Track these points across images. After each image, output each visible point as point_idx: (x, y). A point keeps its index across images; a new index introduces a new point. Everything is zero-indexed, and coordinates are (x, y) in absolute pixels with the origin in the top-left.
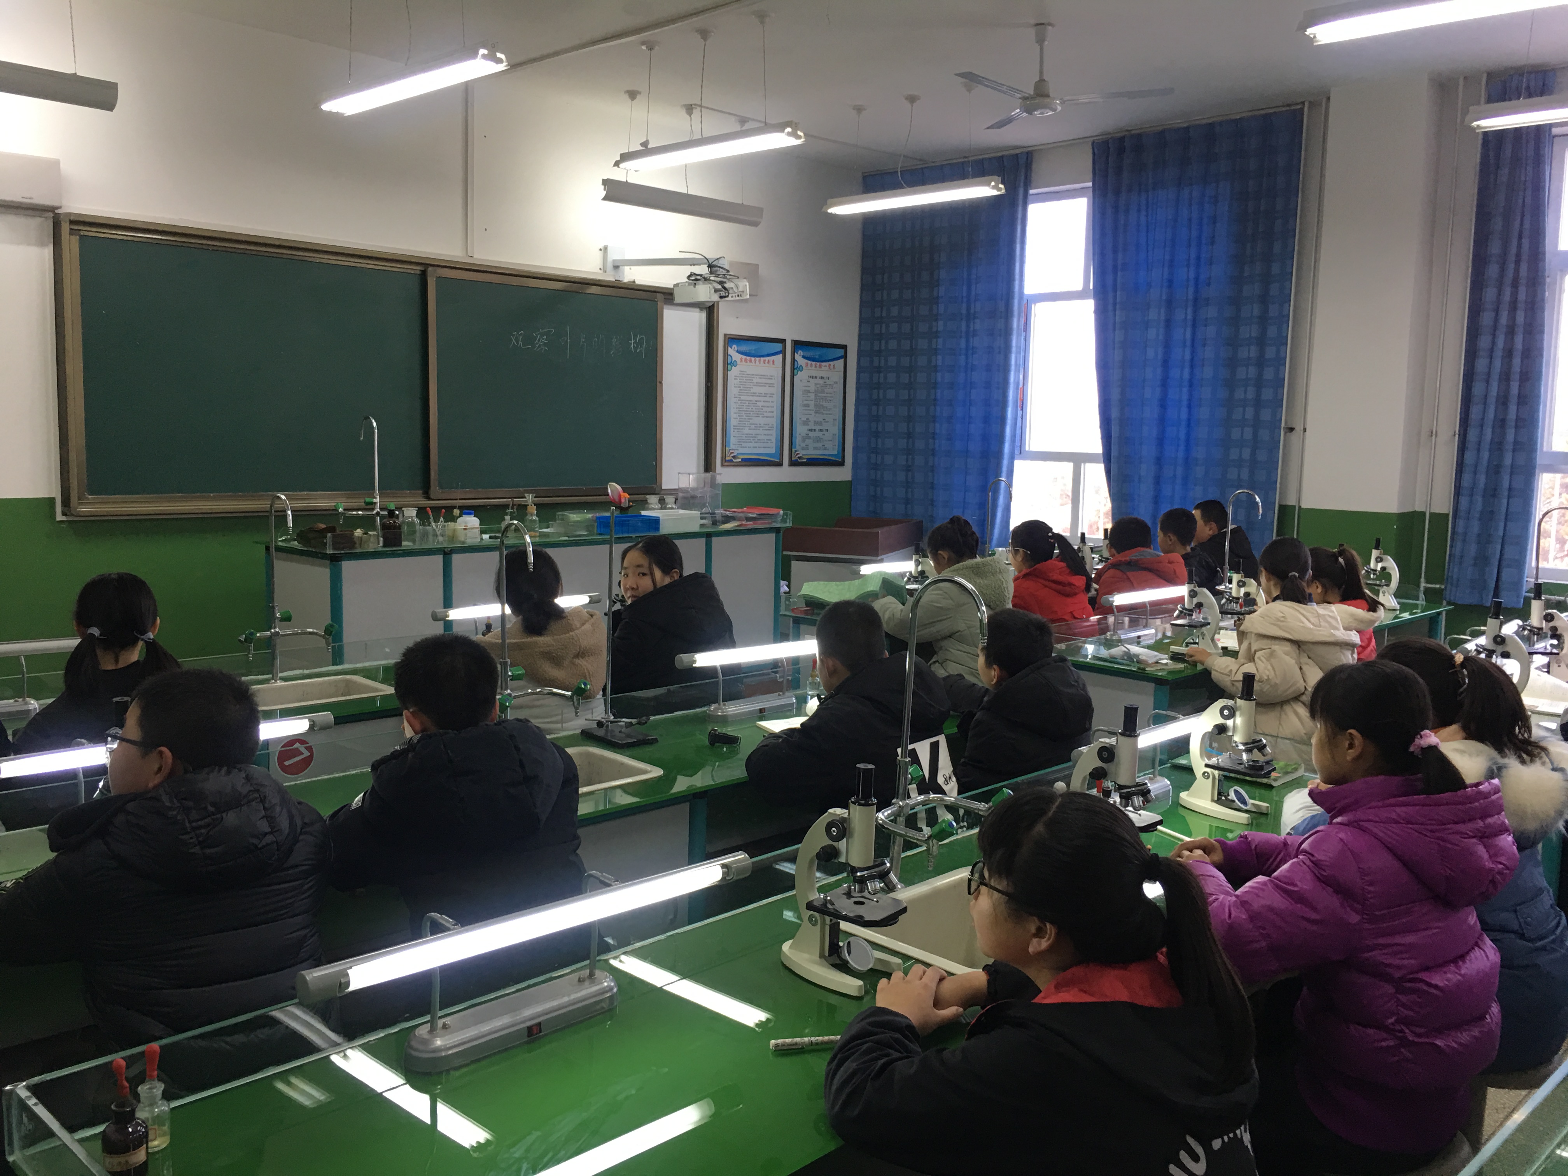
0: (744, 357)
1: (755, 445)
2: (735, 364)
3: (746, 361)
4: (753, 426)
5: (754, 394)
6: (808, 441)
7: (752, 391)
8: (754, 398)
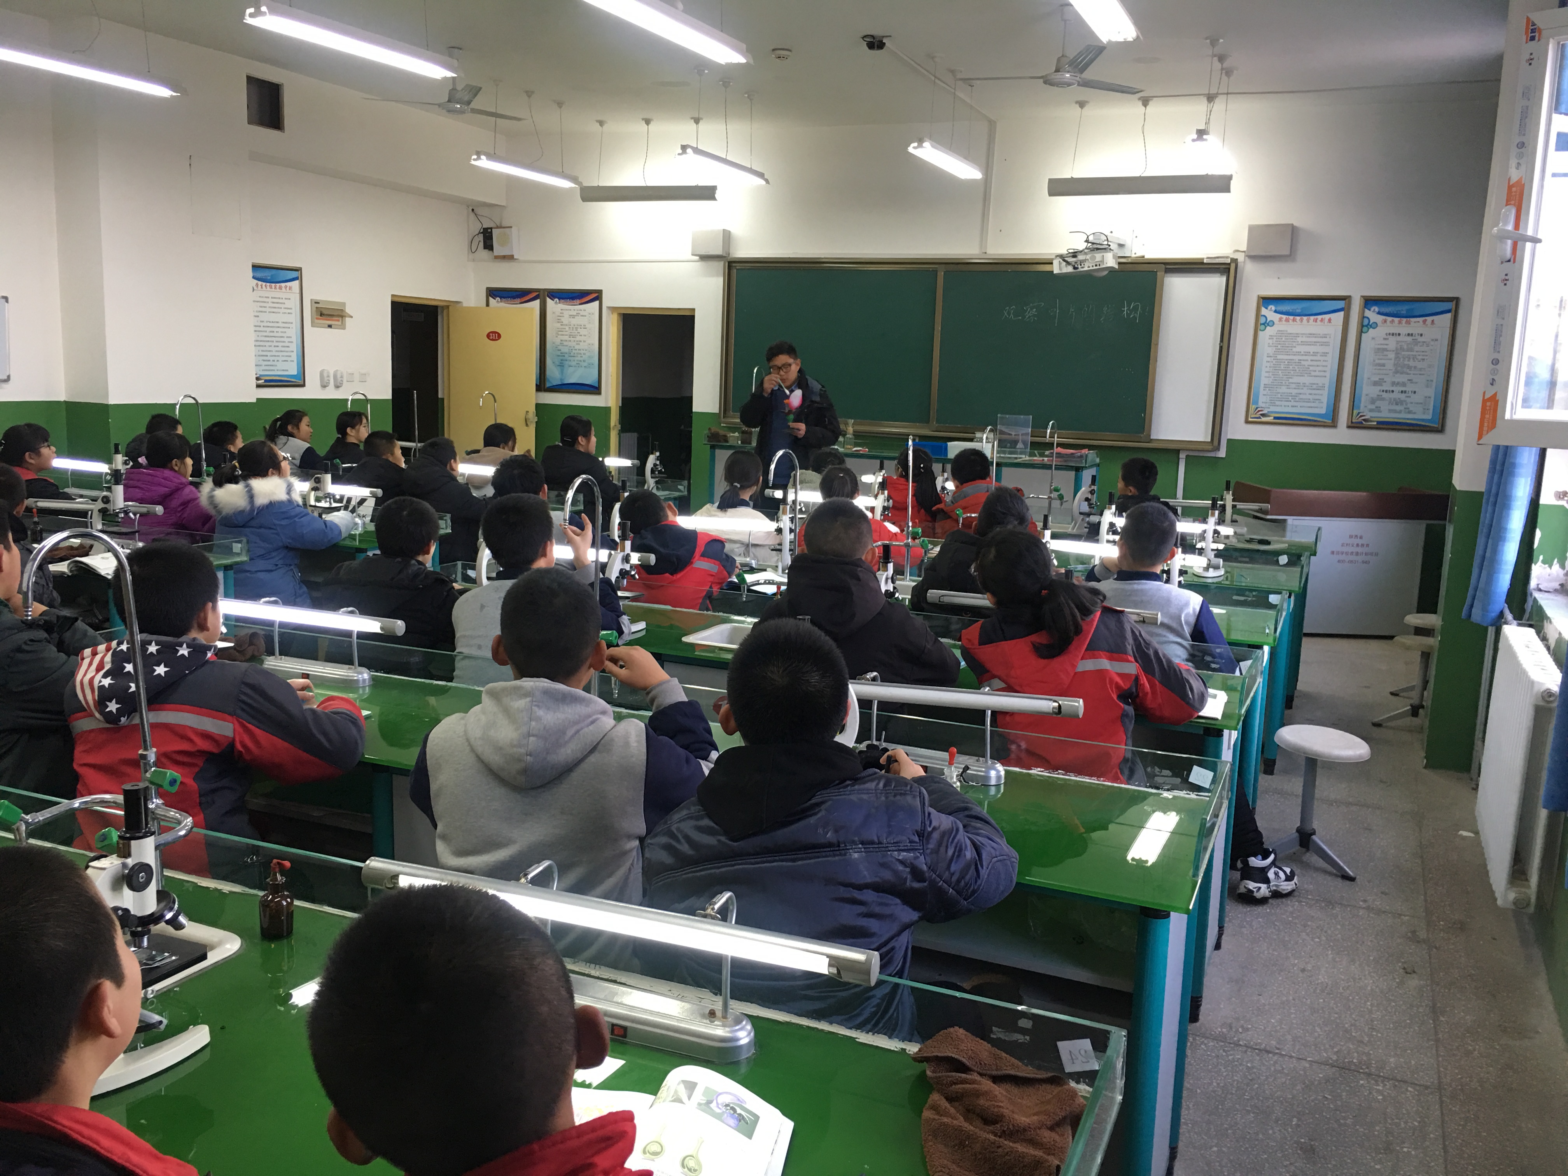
0: (1284, 317)
1: (1295, 404)
2: (1271, 324)
3: (1287, 320)
4: (1294, 386)
5: (1299, 353)
6: (1378, 403)
7: (1294, 350)
8: (1297, 358)
